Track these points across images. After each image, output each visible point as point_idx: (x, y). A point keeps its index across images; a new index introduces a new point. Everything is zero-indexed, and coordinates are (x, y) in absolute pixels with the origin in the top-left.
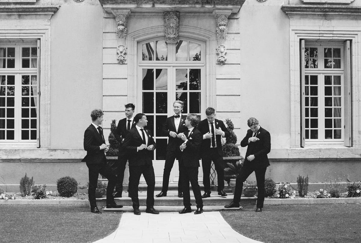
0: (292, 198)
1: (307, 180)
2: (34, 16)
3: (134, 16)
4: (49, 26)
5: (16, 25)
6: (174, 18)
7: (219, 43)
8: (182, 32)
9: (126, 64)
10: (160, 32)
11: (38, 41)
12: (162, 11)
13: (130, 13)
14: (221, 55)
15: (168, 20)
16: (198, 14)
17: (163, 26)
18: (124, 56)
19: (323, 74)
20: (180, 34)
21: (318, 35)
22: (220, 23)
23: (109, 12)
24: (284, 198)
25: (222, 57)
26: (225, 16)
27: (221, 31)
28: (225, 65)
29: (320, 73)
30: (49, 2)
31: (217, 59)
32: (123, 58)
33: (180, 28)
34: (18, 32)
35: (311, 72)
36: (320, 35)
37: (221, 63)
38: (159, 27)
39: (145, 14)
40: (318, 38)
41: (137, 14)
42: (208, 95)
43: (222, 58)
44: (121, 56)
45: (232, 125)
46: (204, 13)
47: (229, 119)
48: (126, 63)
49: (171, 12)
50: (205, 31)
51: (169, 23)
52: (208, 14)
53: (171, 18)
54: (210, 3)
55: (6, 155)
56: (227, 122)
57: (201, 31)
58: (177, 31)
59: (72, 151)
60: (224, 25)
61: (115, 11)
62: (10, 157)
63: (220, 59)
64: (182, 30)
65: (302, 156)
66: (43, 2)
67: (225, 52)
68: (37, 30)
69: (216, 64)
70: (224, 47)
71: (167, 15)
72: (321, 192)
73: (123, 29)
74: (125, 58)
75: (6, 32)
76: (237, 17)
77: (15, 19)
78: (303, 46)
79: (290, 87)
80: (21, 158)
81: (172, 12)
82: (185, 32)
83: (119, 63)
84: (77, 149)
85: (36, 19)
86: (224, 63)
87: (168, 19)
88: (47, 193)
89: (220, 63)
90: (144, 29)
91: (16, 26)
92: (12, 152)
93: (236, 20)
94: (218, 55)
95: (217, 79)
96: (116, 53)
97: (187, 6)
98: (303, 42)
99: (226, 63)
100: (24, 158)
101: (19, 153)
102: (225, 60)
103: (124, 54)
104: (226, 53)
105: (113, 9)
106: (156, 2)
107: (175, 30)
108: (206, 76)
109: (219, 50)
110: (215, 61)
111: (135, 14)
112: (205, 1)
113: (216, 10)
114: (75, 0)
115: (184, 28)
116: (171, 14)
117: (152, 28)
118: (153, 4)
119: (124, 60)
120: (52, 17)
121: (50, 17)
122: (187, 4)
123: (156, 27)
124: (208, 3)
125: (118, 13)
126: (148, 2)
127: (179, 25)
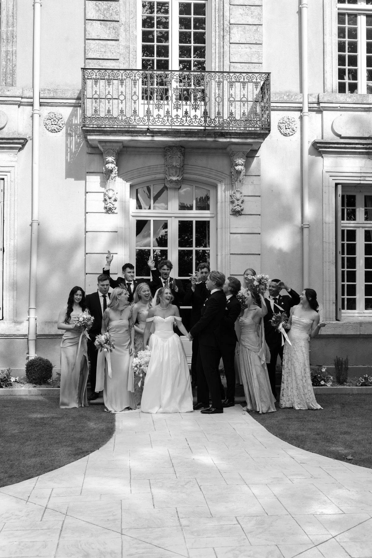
0: (329, 385)
1: (346, 362)
4: (16, 163)
6: (177, 155)
7: (235, 188)
8: (187, 173)
9: (117, 213)
10: (160, 173)
12: (162, 147)
13: (122, 147)
14: (236, 202)
15: (170, 157)
16: (208, 151)
17: (164, 166)
18: (114, 203)
19: (363, 227)
20: (185, 176)
21: (359, 178)
22: (237, 162)
23: (94, 146)
24: (319, 386)
25: (238, 205)
26: (243, 153)
27: (238, 173)
28: (242, 216)
29: (359, 227)
30: (15, 132)
31: (231, 208)
32: (113, 206)
33: (185, 168)
35: (348, 225)
36: (362, 179)
37: (237, 213)
38: (159, 166)
39: (142, 150)
40: (359, 182)
41: (130, 149)
42: (219, 253)
43: (239, 207)
44: (110, 203)
46: (216, 149)
48: (115, 211)
49: (174, 148)
50: (216, 172)
51: (172, 162)
52: (220, 151)
53: (174, 155)
54: (224, 136)
57: (211, 172)
58: (181, 173)
59: (45, 324)
60: (241, 164)
61: (103, 144)
63: (235, 208)
64: (187, 171)
65: (337, 332)
66: (7, 131)
67: (241, 200)
69: (230, 214)
70: (241, 193)
71: (169, 151)
72: (365, 378)
73: (113, 168)
74: (115, 206)
76: (257, 155)
78: (340, 192)
79: (323, 245)
81: (175, 148)
82: (190, 174)
83: (107, 212)
84: (52, 322)
86: (240, 213)
87: (170, 156)
88: (13, 379)
89: (235, 213)
90: (139, 169)
93: (255, 158)
94: (233, 203)
95: (231, 233)
96: (103, 199)
97: (195, 139)
98: (340, 187)
99: (243, 213)
102: (242, 210)
103: (114, 201)
104: (242, 202)
105: (100, 142)
106: (156, 134)
107: (178, 170)
108: (217, 229)
109: (235, 197)
110: (229, 212)
111: (128, 150)
112: (219, 133)
113: (232, 145)
114: (49, 130)
115: (190, 169)
116: (174, 150)
117: (149, 167)
118: (153, 136)
119: (113, 208)
120: (19, 151)
121: (18, 151)
122: (195, 137)
123: (155, 166)
124: (222, 135)
125: (107, 148)
126: (146, 134)
127: (184, 165)
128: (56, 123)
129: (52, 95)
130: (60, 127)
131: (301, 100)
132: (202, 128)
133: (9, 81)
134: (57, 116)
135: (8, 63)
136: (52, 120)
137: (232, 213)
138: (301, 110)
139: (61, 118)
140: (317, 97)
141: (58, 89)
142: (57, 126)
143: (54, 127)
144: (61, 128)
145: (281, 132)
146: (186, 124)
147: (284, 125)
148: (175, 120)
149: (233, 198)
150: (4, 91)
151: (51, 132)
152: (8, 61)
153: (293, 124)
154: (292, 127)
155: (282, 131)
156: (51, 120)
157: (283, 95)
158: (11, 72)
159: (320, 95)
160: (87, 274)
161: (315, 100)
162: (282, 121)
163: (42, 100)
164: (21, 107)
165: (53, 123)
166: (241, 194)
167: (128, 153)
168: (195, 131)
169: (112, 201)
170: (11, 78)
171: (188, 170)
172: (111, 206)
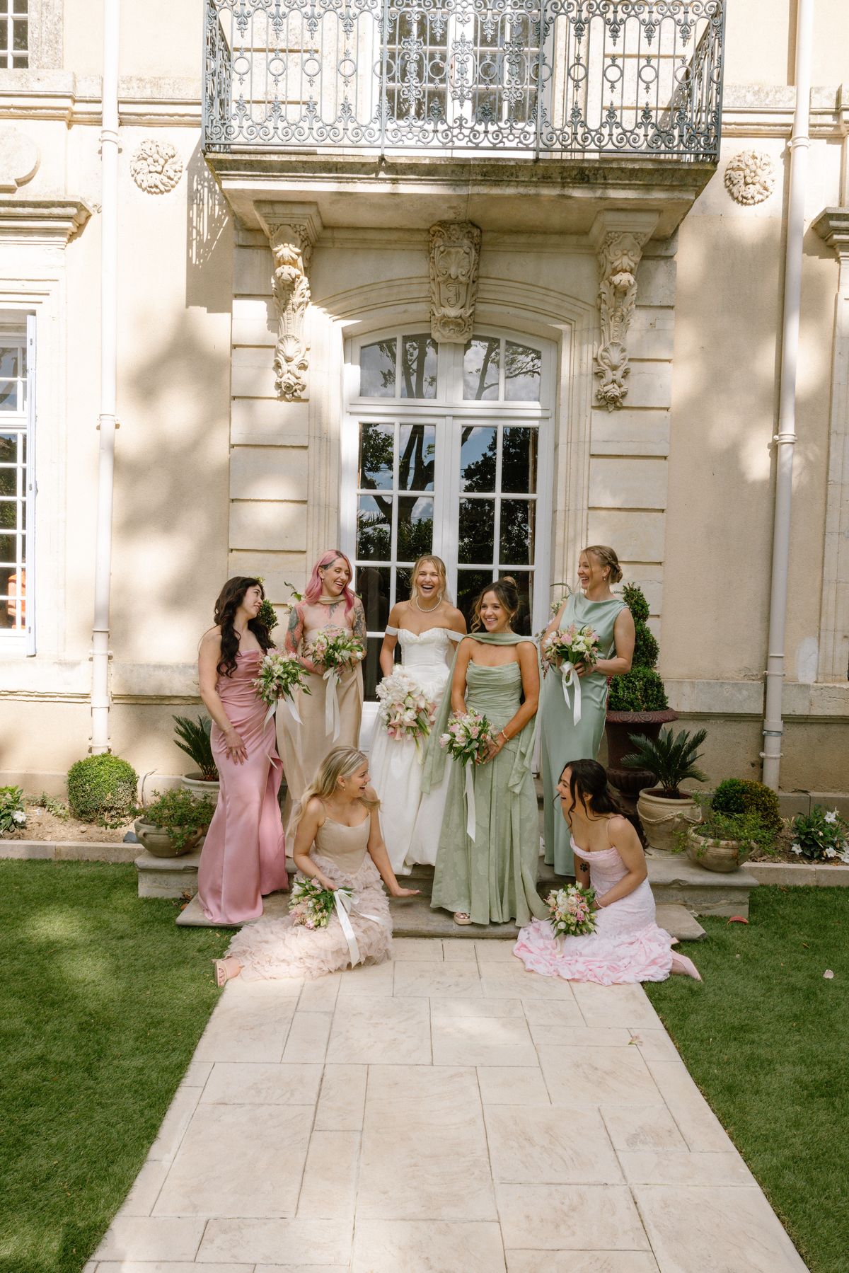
2: (12, 232)
3: (333, 240)
4: (62, 270)
6: (461, 247)
7: (607, 338)
8: (484, 301)
9: (307, 400)
10: (417, 301)
11: (30, 319)
12: (422, 225)
13: (318, 225)
14: (610, 375)
15: (442, 252)
16: (539, 238)
17: (426, 280)
18: (298, 373)
20: (480, 307)
22: (616, 264)
23: (250, 225)
25: (614, 382)
26: (636, 239)
27: (618, 295)
28: (622, 412)
30: (59, 189)
31: (595, 391)
32: (296, 381)
33: (481, 287)
37: (609, 403)
38: (415, 281)
39: (371, 235)
41: (340, 235)
42: (560, 507)
43: (615, 386)
44: (289, 372)
45: (643, 607)
46: (563, 232)
47: (635, 587)
48: (304, 395)
49: (452, 227)
50: (560, 296)
51: (446, 265)
52: (572, 240)
53: (453, 247)
54: (588, 182)
56: (628, 596)
57: (547, 298)
58: (469, 298)
60: (628, 268)
61: (267, 209)
63: (606, 389)
64: (486, 295)
66: (37, 189)
67: (622, 368)
68: (23, 282)
69: (593, 407)
70: (623, 351)
71: (440, 237)
73: (295, 278)
74: (303, 381)
76: (669, 253)
79: (827, 489)
81: (456, 227)
82: (494, 302)
83: (281, 398)
85: (19, 244)
86: (618, 404)
87: (442, 249)
89: (604, 403)
90: (366, 289)
93: (662, 263)
94: (602, 377)
95: (592, 456)
96: (273, 364)
97: (510, 191)
99: (624, 405)
102: (624, 395)
103: (300, 368)
104: (626, 374)
105: (259, 202)
106: (404, 174)
107: (463, 290)
108: (556, 446)
109: (606, 361)
110: (589, 399)
111: (335, 235)
112: (575, 172)
113: (606, 212)
114: (144, 186)
115: (493, 288)
116: (454, 232)
117: (390, 283)
118: (394, 181)
119: (297, 387)
120: (70, 240)
121: (65, 239)
122: (509, 183)
123: (403, 282)
124: (583, 179)
125: (278, 221)
126: (377, 174)
127: (478, 277)
128: (159, 169)
129: (147, 93)
130: (169, 178)
131: (792, 104)
132: (530, 155)
133: (46, 60)
134: (160, 149)
135: (45, 14)
136: (150, 160)
137: (597, 405)
138: (788, 134)
139: (173, 157)
140: (834, 96)
141: (163, 78)
142: (162, 176)
143: (156, 179)
144: (173, 183)
145: (732, 194)
146: (486, 144)
147: (741, 173)
148: (456, 131)
149: (602, 364)
150: (27, 80)
151: (149, 192)
152: (44, 8)
153: (767, 171)
154: (762, 180)
155: (735, 190)
156: (146, 159)
157: (744, 91)
158: (52, 37)
159: (843, 89)
160: (232, 550)
161: (831, 105)
162: (735, 164)
163: (124, 108)
164: (75, 127)
165: (153, 169)
166: (624, 354)
167: (338, 245)
168: (508, 163)
169: (293, 367)
170: (50, 52)
171: (489, 291)
172: (293, 381)
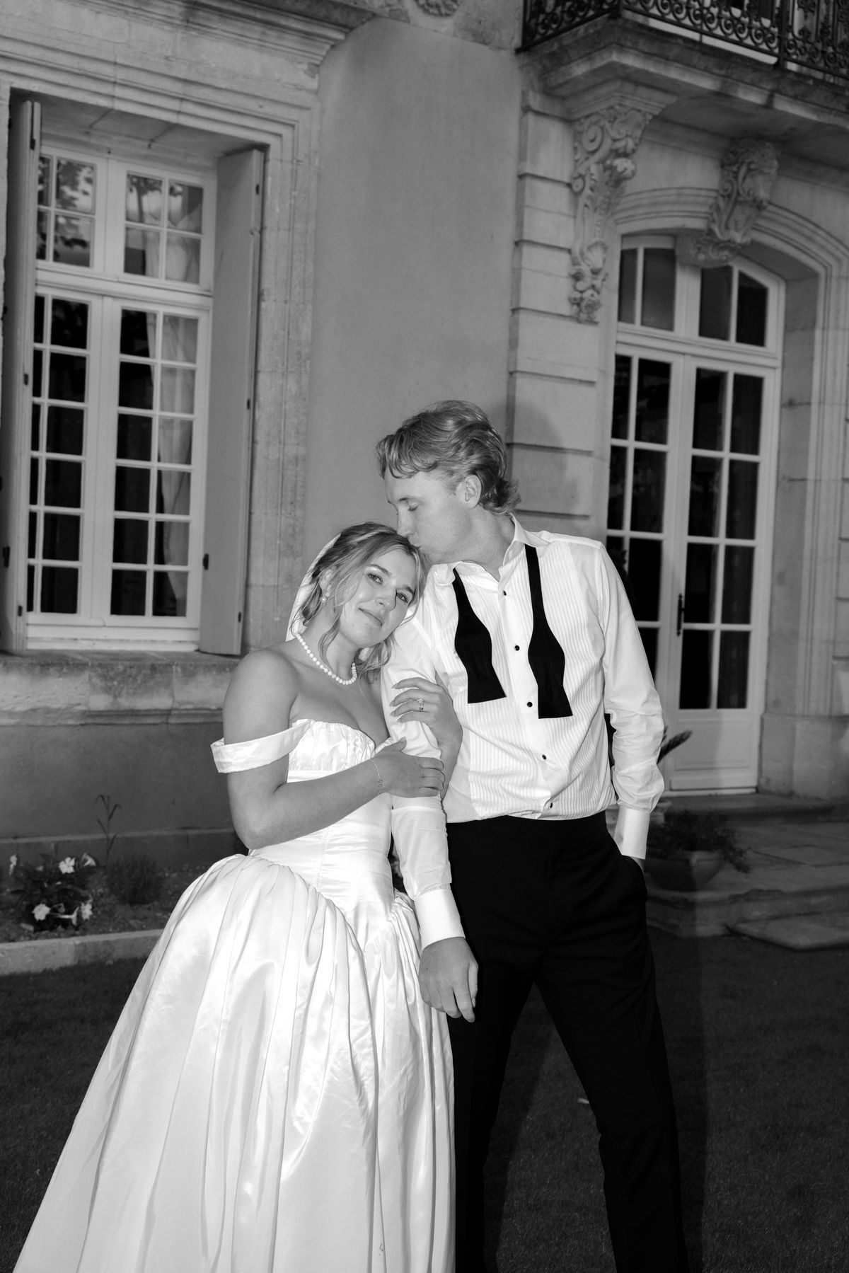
2: (258, 28)
5: (169, 54)
11: (256, 156)
34: (177, 88)
55: (107, 690)
62: (125, 703)
68: (261, 103)
75: (121, 75)
77: (168, 21)
80: (176, 705)
85: (261, 47)
91: (167, 58)
92: (135, 679)
100: (190, 706)
101: (168, 685)
